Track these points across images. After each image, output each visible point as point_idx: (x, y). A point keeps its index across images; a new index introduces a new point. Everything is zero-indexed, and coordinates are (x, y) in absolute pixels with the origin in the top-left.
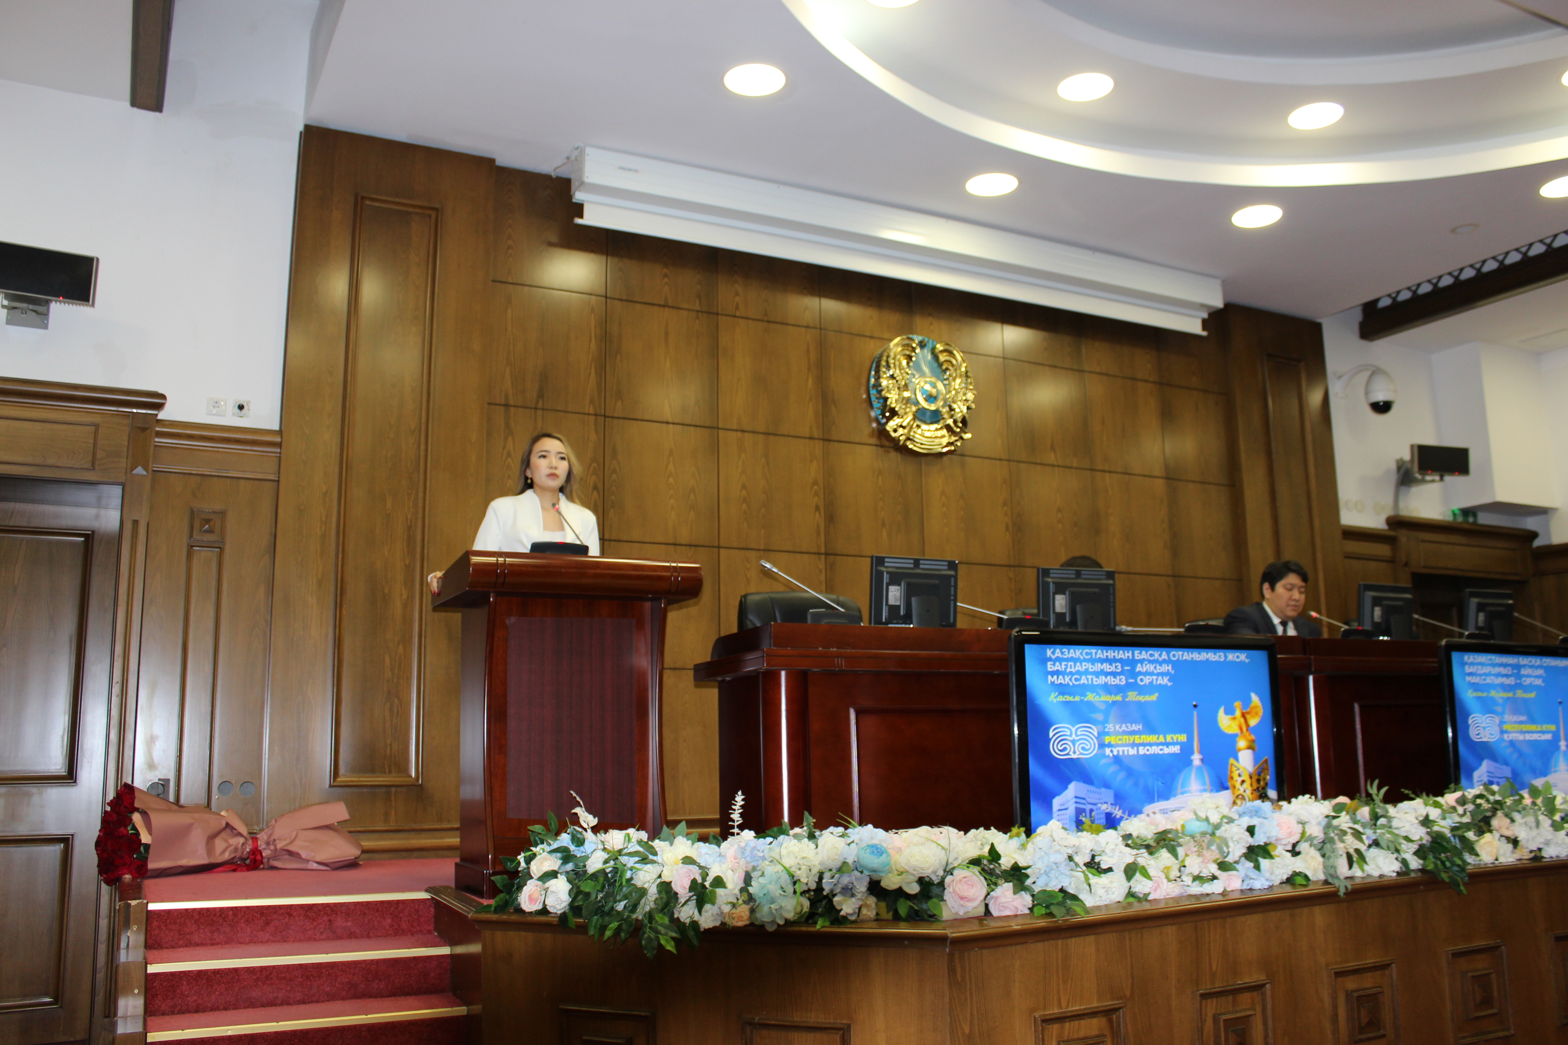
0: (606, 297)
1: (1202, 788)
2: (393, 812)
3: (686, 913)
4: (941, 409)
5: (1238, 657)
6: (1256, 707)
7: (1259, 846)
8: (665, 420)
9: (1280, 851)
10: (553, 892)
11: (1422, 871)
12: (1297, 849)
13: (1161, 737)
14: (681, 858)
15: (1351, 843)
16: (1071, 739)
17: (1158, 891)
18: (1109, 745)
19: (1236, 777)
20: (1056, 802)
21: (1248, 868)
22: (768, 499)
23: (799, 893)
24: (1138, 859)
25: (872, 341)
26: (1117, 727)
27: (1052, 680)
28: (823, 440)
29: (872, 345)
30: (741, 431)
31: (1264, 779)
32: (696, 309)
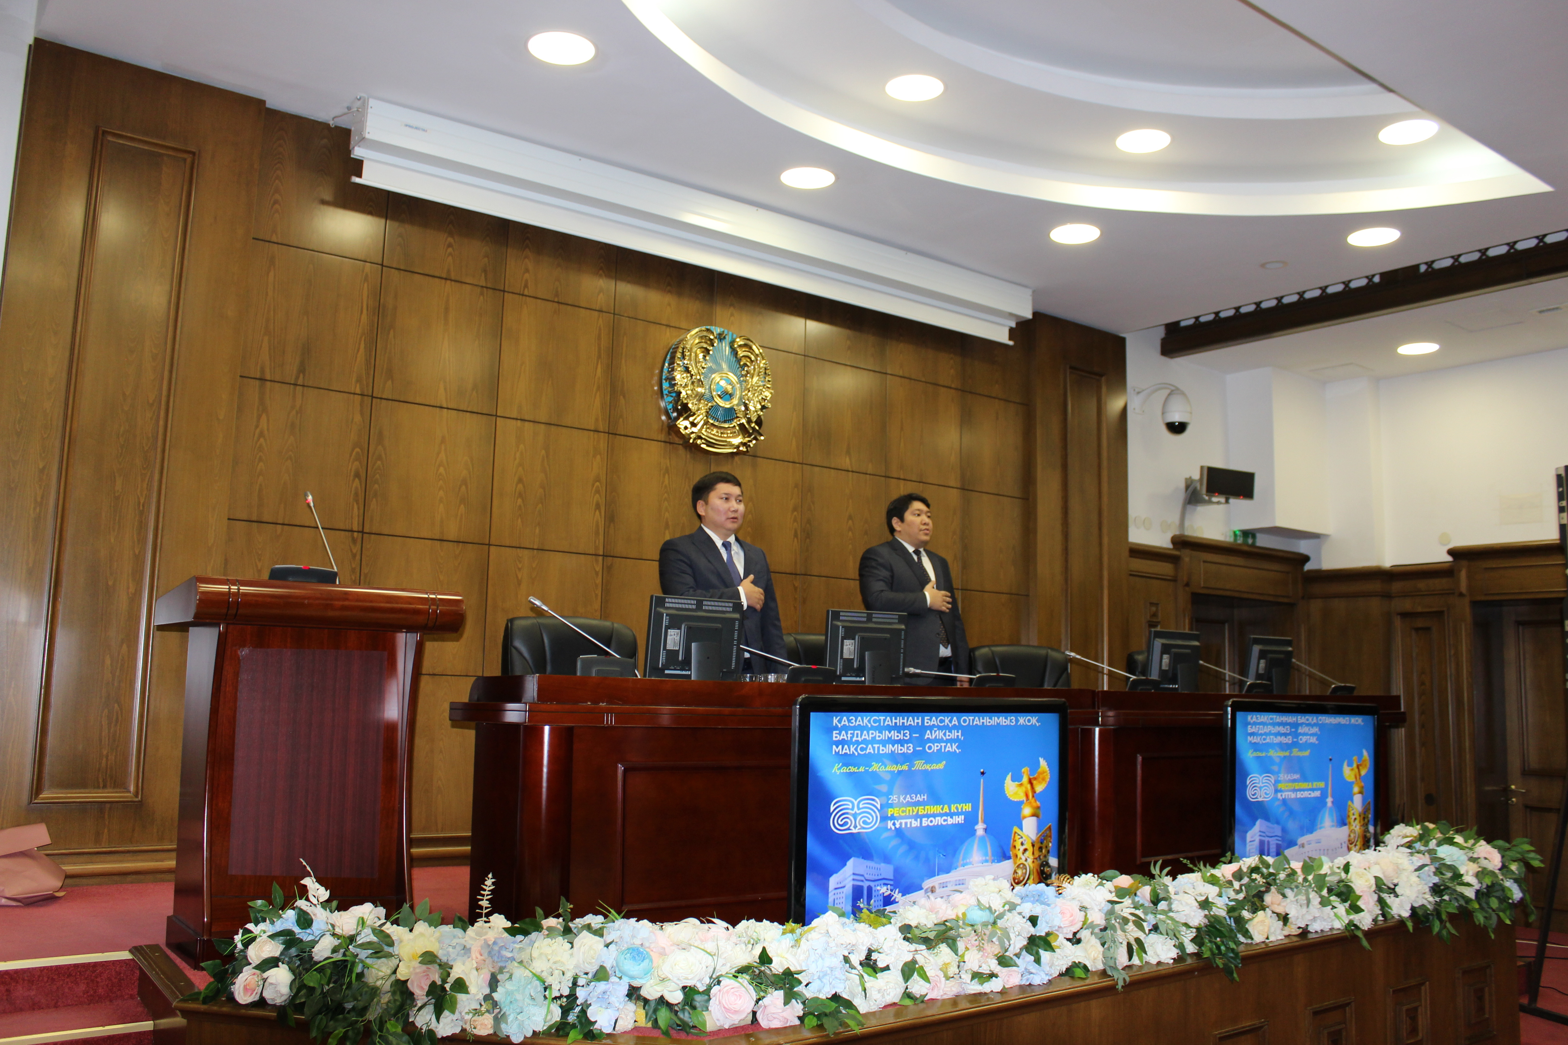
0: (382, 265)
1: (984, 858)
2: (106, 831)
3: (423, 1019)
4: (735, 407)
5: (1029, 721)
6: (1044, 772)
7: (1040, 937)
8: (438, 405)
9: (1060, 942)
10: (271, 984)
11: (1197, 955)
12: (1078, 936)
13: (946, 806)
14: (420, 952)
15: (1133, 932)
16: (853, 812)
17: (936, 990)
18: (892, 818)
19: (1018, 846)
20: (833, 881)
21: (1029, 962)
22: (545, 495)
23: (550, 999)
24: (916, 956)
25: (668, 329)
26: (901, 798)
27: (837, 751)
28: (609, 433)
29: (668, 333)
30: (521, 420)
31: (1046, 847)
32: (481, 284)
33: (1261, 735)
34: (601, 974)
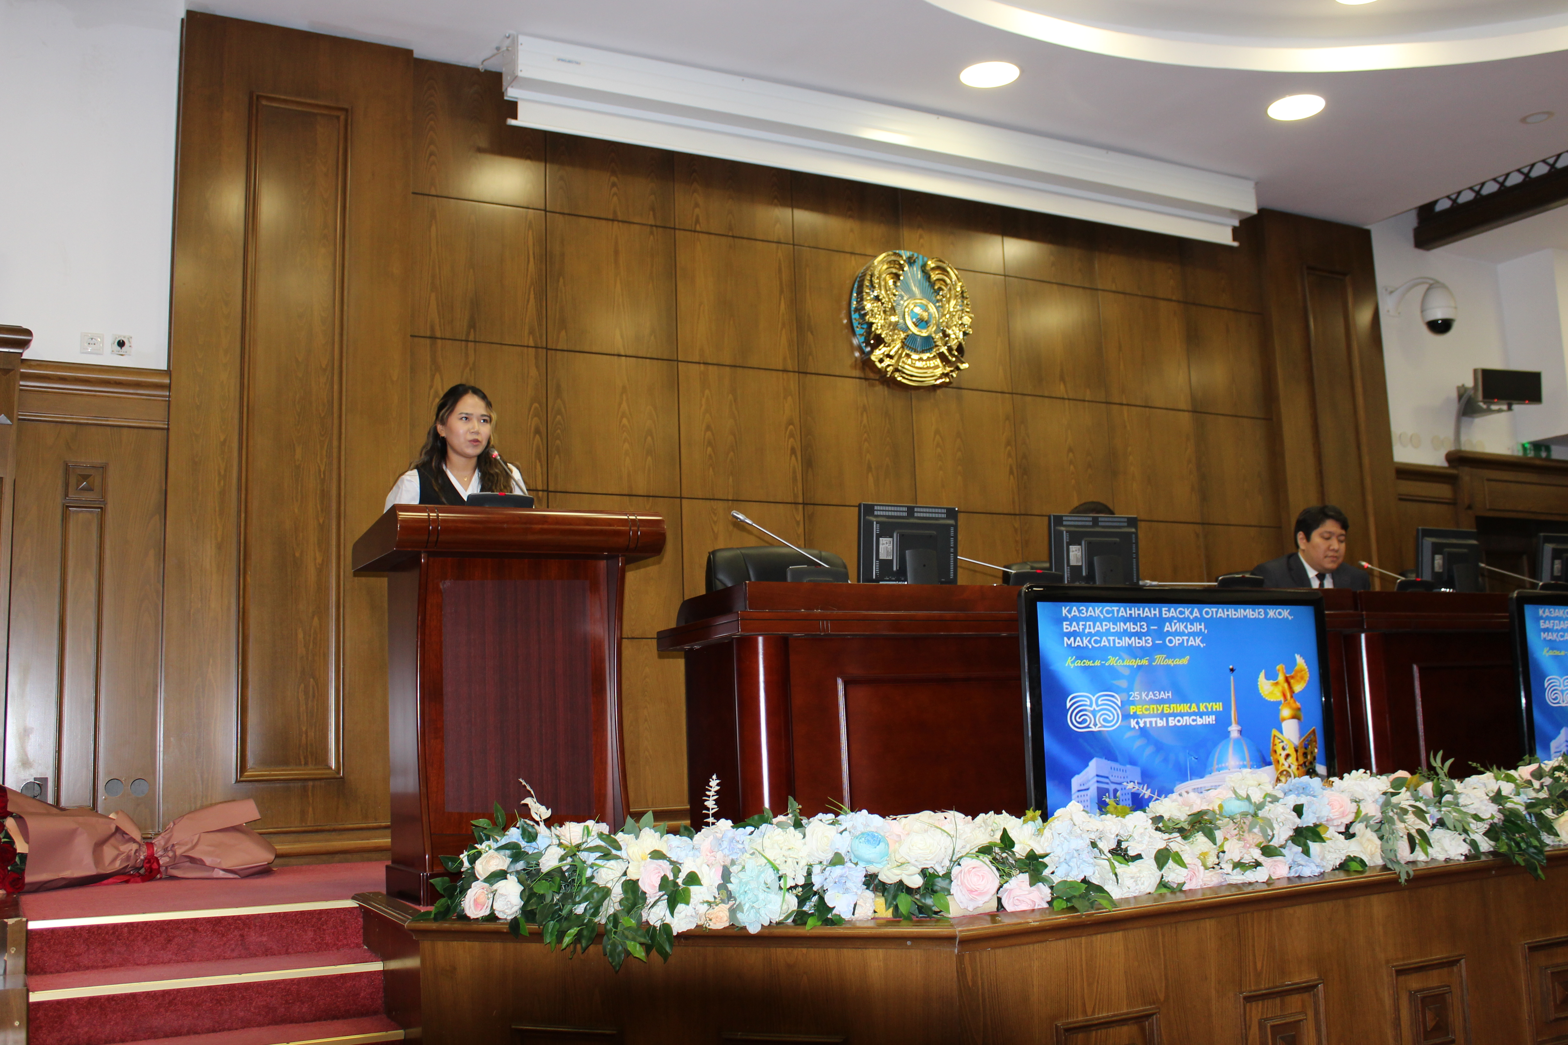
0: (545, 211)
1: (1241, 763)
2: (311, 809)
3: (656, 914)
4: (933, 335)
5: (1280, 614)
6: (1302, 670)
7: (1308, 828)
8: (616, 353)
9: (1331, 833)
10: (502, 895)
11: (1494, 853)
12: (1351, 831)
13: (1194, 705)
14: (649, 852)
15: (1413, 823)
16: (1092, 709)
17: (1194, 880)
18: (1135, 716)
19: (1279, 750)
20: (1076, 782)
21: (1296, 853)
22: (736, 442)
23: (785, 890)
24: (1171, 844)
25: (853, 257)
26: (1144, 695)
27: (1069, 643)
28: (799, 372)
29: (853, 263)
30: (704, 363)
31: (1312, 753)
32: (650, 223)
33: (1557, 631)
34: (837, 860)
